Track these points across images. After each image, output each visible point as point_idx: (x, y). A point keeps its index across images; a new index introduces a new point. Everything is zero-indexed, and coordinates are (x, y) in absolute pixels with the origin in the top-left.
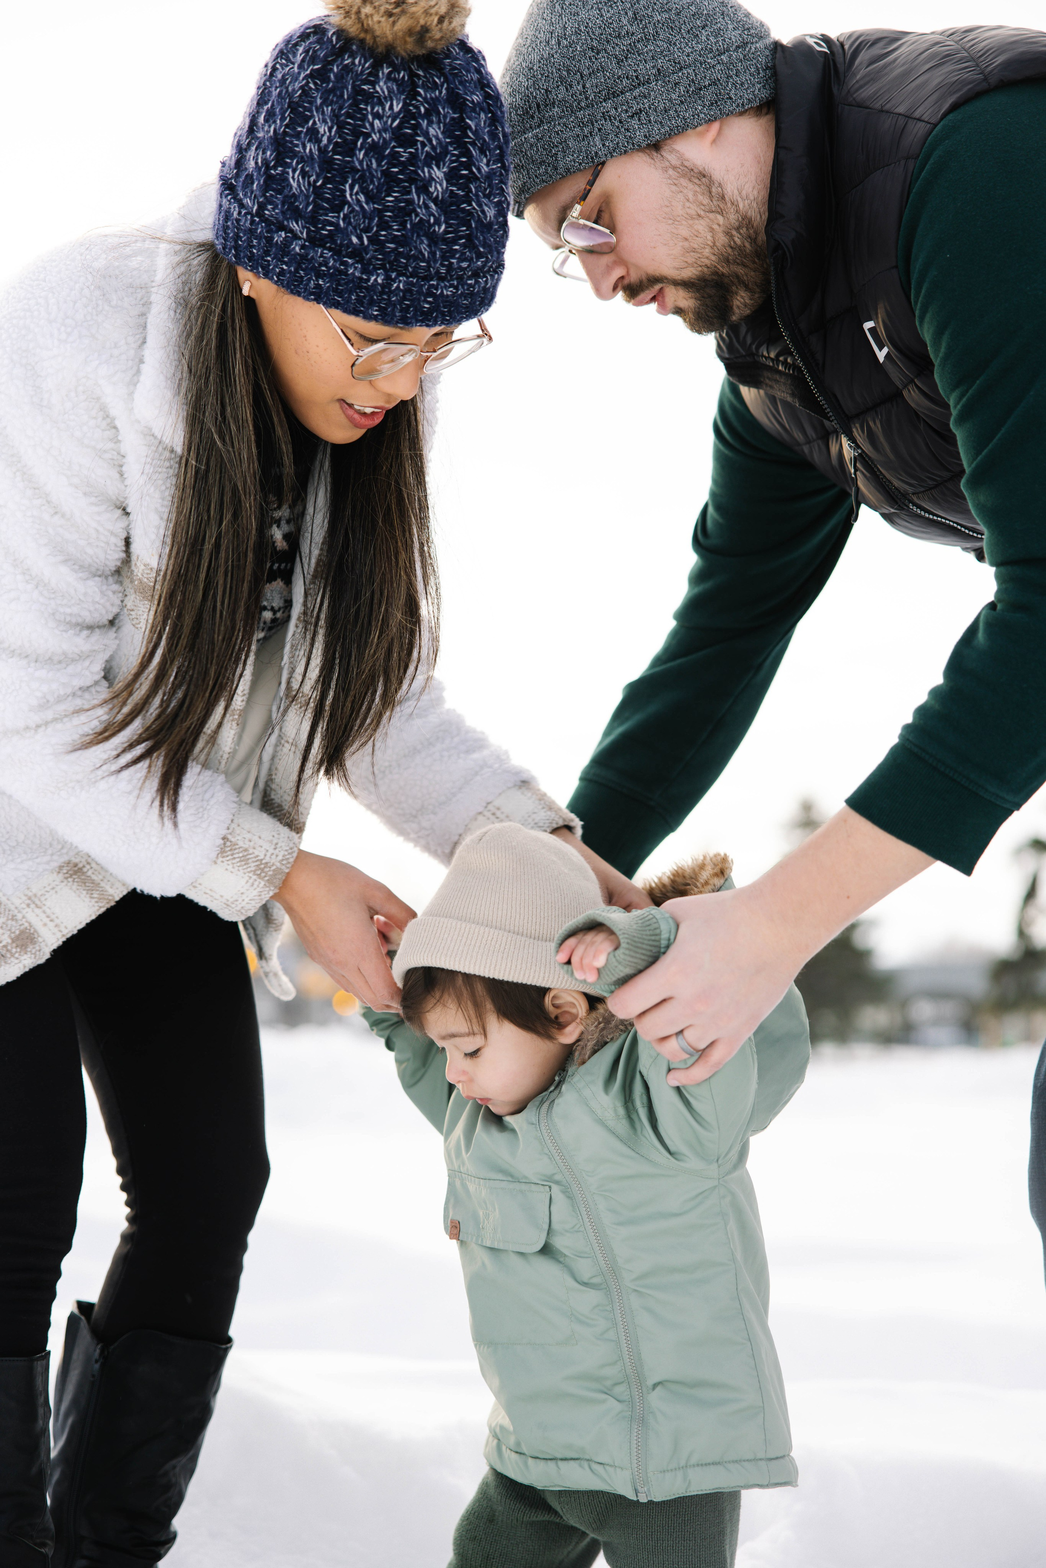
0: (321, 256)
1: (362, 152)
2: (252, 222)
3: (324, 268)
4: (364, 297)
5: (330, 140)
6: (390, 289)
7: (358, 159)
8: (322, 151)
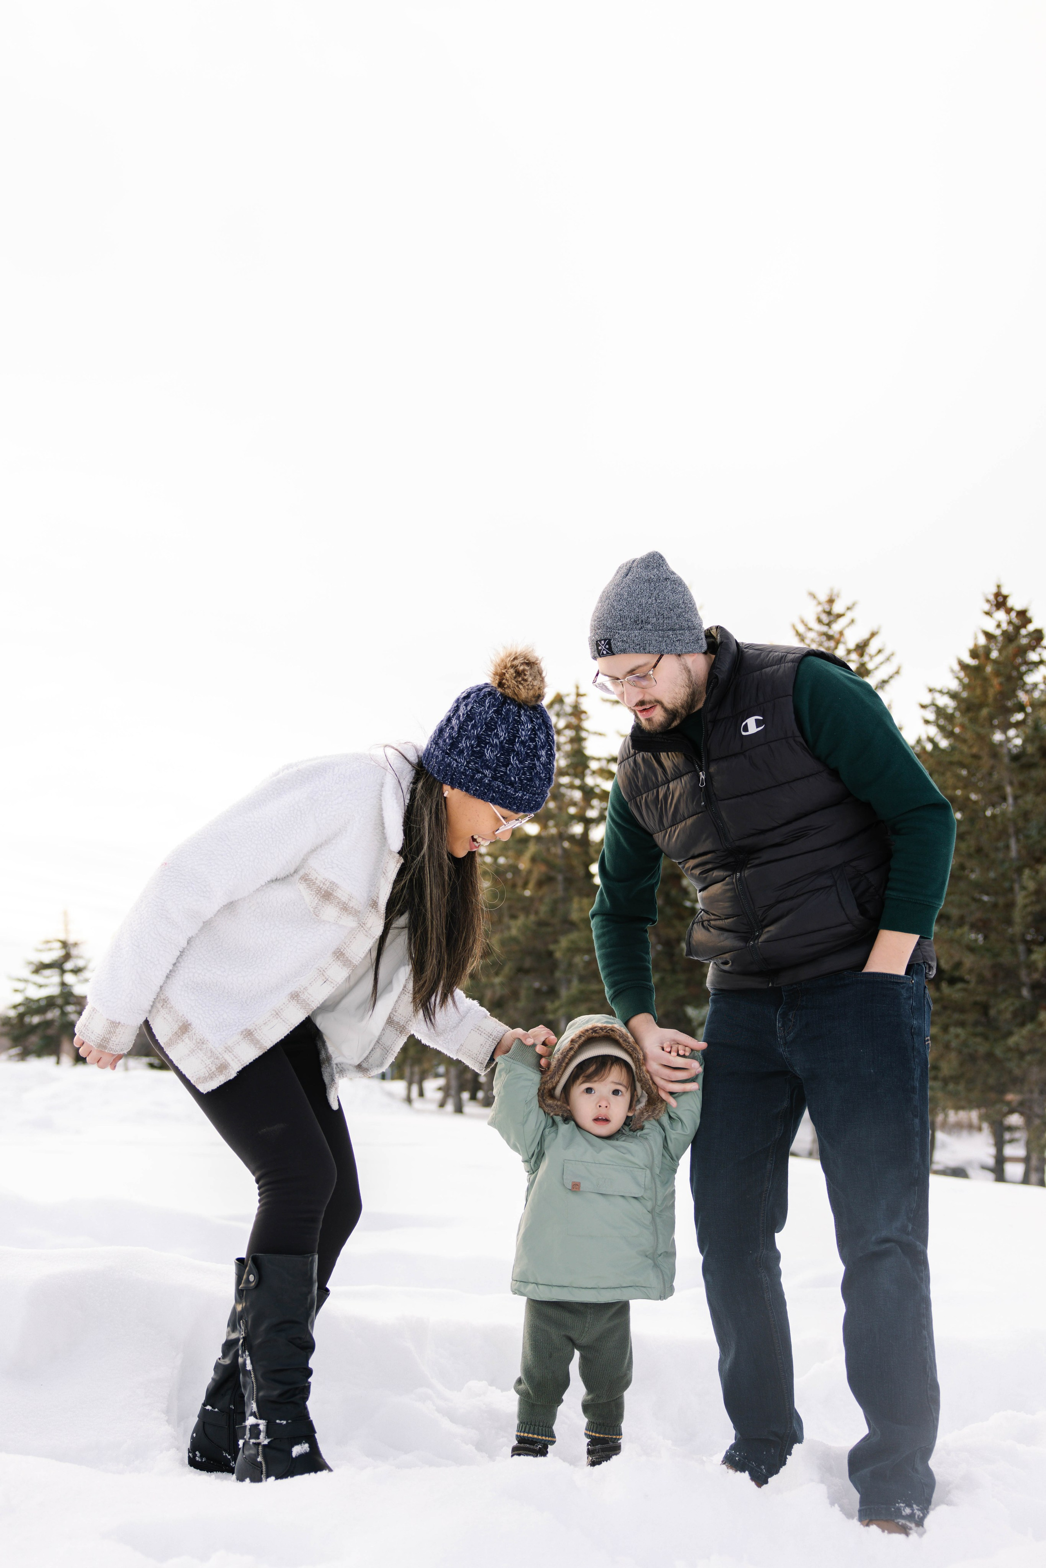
0: (497, 784)
2: (465, 769)
3: (497, 789)
4: (512, 801)
5: (504, 738)
6: (522, 798)
7: (516, 747)
8: (501, 743)
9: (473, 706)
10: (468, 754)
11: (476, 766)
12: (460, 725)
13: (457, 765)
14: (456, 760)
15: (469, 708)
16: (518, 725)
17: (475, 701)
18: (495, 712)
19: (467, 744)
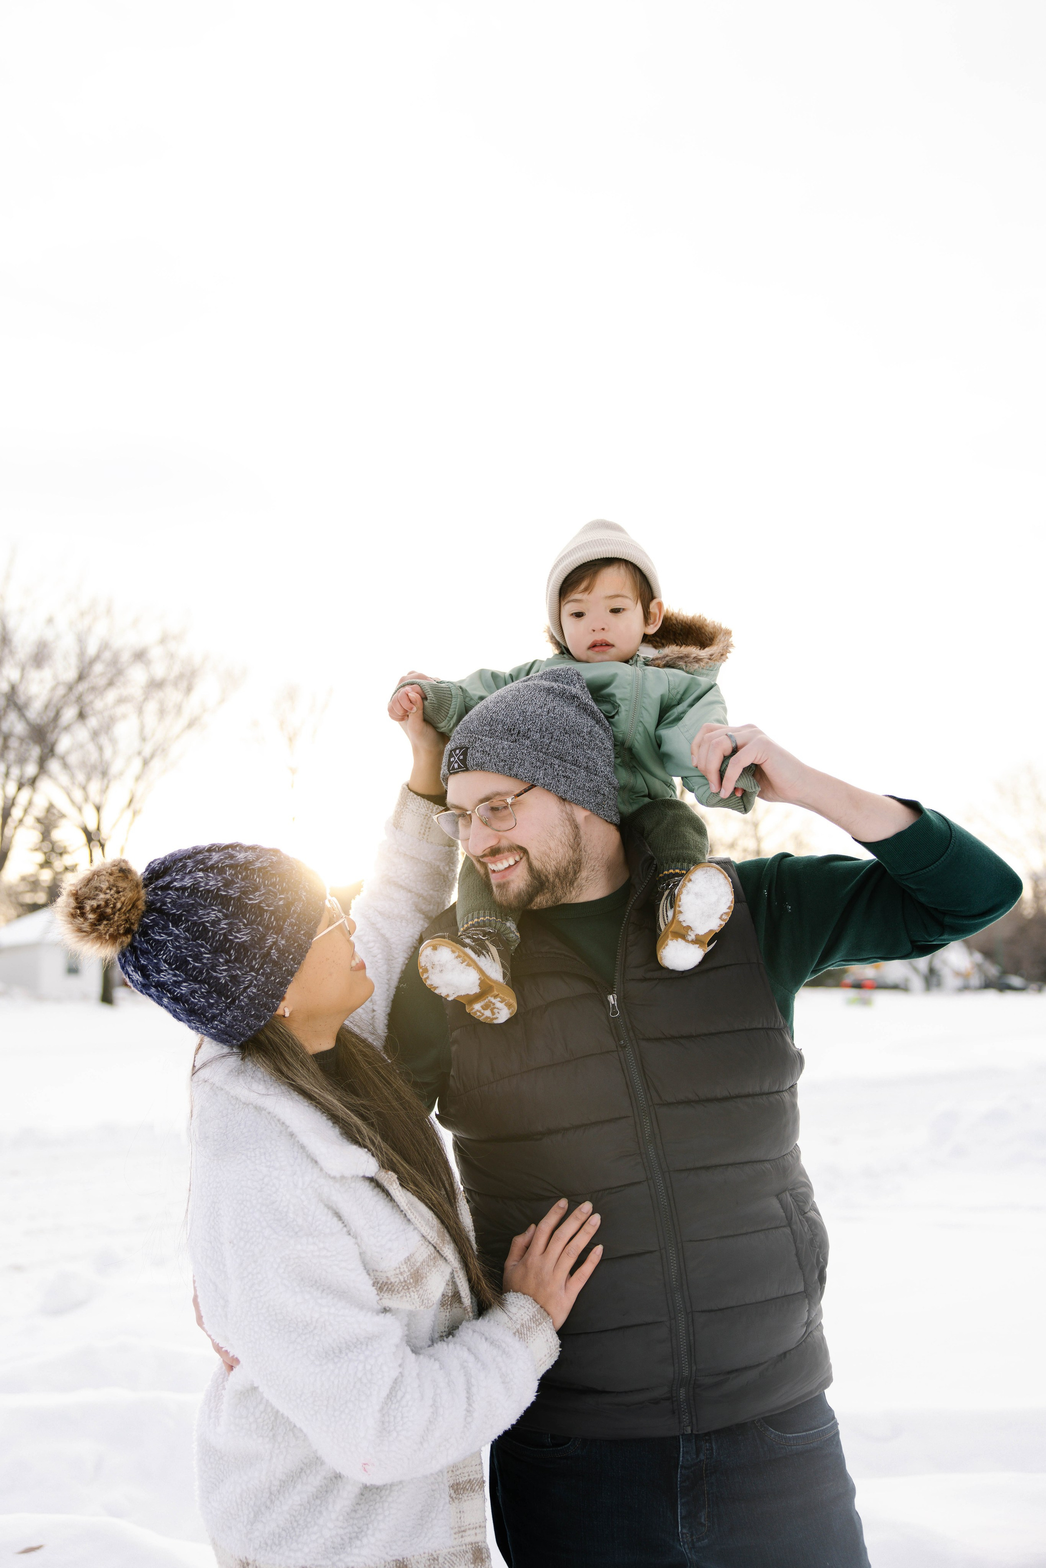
0: (289, 926)
1: (230, 891)
2: (263, 974)
3: (295, 928)
5: (219, 911)
7: (234, 894)
8: (226, 917)
9: (163, 960)
10: (239, 969)
11: (259, 956)
12: (191, 981)
13: (255, 986)
14: (246, 988)
15: (165, 966)
16: (198, 891)
17: (156, 956)
18: (176, 925)
19: (224, 970)
